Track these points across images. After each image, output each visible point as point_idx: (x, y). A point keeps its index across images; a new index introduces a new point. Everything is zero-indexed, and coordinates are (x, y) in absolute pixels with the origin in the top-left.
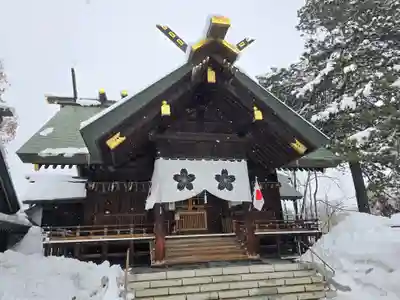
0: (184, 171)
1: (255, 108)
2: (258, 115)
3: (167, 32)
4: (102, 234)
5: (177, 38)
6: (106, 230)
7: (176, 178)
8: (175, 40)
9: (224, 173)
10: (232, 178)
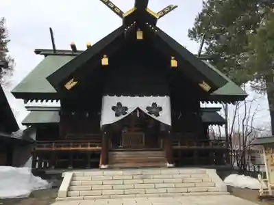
0: (119, 104)
1: (173, 58)
2: (174, 63)
3: (107, 3)
4: (69, 146)
5: (115, 7)
6: (71, 144)
7: (114, 108)
9: (154, 104)
10: (160, 109)
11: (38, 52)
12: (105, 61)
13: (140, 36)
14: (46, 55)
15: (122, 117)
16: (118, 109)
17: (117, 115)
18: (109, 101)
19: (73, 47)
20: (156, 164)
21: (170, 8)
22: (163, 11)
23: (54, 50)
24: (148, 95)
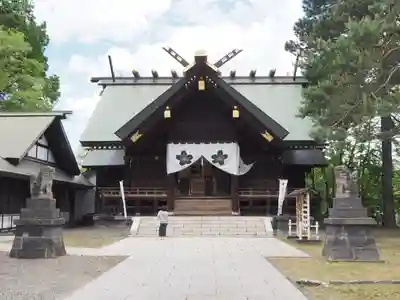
0: (184, 153)
1: (235, 107)
2: (236, 114)
3: (170, 51)
4: (136, 193)
5: (177, 55)
6: (138, 191)
7: (178, 157)
8: (176, 57)
9: (220, 152)
10: (226, 156)
11: (94, 80)
12: (167, 114)
13: (201, 86)
14: (105, 86)
15: (186, 166)
16: (184, 158)
17: (182, 164)
18: (174, 150)
19: (136, 74)
20: (220, 212)
21: (235, 53)
22: (227, 56)
23: (113, 78)
24: (214, 142)
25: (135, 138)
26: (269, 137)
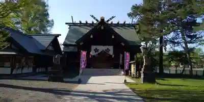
0: (96, 49)
1: (113, 35)
2: (113, 37)
3: (92, 16)
8: (94, 18)
9: (108, 48)
10: (110, 50)
11: (66, 24)
12: (92, 37)
13: (102, 28)
14: (70, 26)
15: (97, 53)
16: (96, 50)
17: (95, 52)
18: (93, 47)
19: (80, 22)
21: (113, 17)
22: (110, 18)
23: (73, 23)
24: (106, 45)
25: (81, 44)
26: (123, 44)
